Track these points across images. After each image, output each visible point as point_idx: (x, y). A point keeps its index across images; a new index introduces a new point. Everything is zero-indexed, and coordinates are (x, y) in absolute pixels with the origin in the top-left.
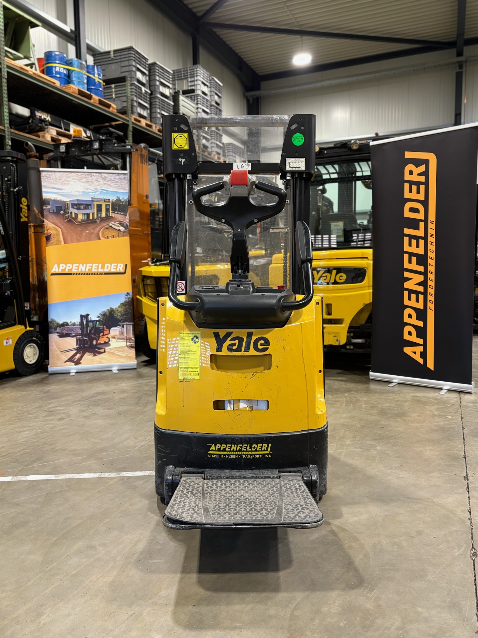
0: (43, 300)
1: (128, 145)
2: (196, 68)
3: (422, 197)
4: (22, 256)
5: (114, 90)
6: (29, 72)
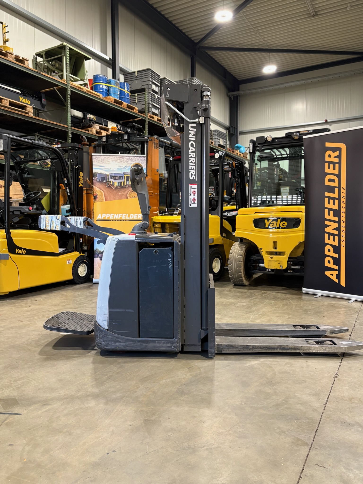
1: (146, 137)
2: (193, 80)
3: (336, 172)
4: (79, 209)
5: (136, 97)
6: (84, 90)
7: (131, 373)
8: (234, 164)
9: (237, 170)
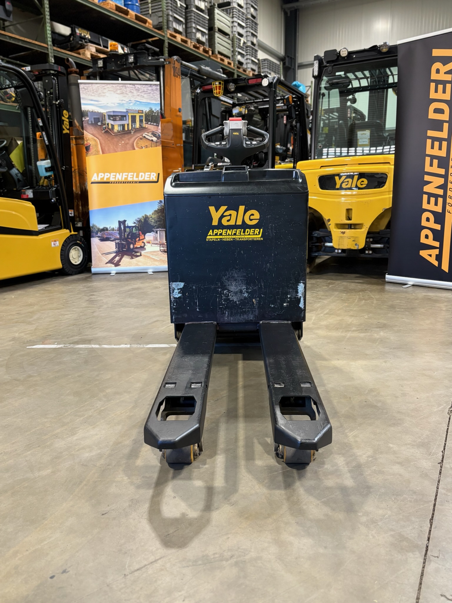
0: (85, 207)
1: (162, 58)
3: (447, 96)
4: (65, 166)
5: (150, 5)
7: (123, 412)
8: (291, 100)
9: (295, 108)
